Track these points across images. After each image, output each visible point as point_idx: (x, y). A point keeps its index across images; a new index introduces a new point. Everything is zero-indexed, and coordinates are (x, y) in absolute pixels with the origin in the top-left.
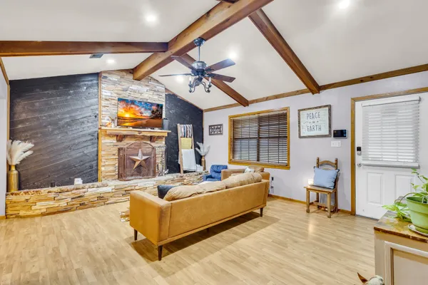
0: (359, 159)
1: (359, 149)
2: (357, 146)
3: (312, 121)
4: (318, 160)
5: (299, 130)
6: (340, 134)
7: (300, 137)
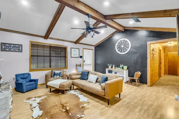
0: (84, 63)
1: (84, 61)
2: (84, 60)
3: (75, 52)
4: (76, 64)
5: (71, 55)
6: (81, 57)
7: (71, 57)
